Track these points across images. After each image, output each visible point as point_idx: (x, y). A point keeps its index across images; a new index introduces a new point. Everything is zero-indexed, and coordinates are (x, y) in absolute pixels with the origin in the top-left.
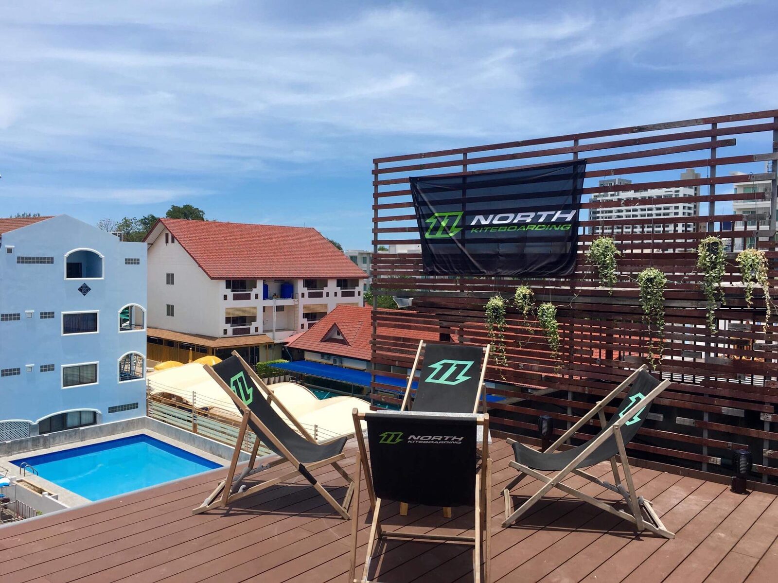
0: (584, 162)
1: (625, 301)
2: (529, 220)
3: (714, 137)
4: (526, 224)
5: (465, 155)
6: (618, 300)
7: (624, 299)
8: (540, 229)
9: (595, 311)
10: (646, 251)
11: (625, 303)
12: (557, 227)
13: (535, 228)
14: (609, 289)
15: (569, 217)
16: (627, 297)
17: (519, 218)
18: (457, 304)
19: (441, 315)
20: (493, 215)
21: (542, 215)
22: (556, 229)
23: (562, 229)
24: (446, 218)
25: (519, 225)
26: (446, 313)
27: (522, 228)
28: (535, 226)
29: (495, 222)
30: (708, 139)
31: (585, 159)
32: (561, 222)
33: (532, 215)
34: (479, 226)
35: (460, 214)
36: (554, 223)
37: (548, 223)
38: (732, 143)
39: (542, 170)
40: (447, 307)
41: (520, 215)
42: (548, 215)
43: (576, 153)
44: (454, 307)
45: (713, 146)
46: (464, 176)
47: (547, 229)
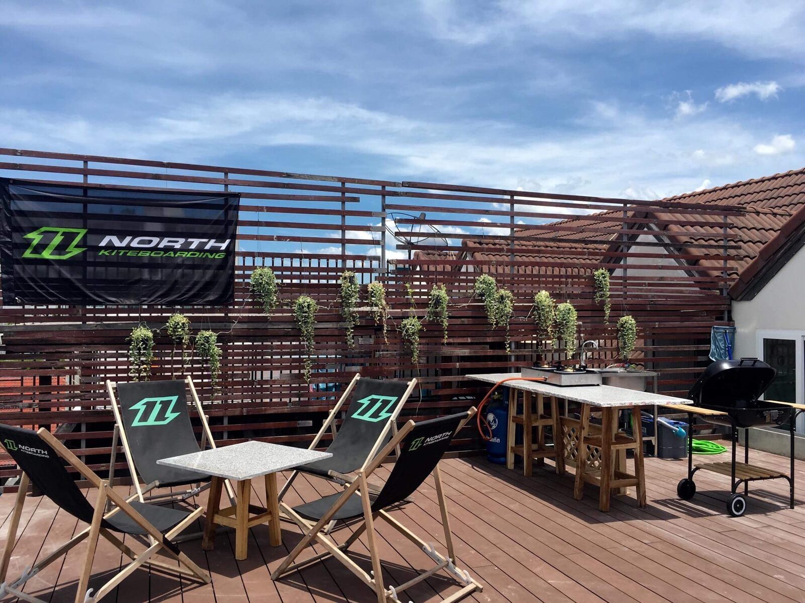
0: (238, 196)
1: (280, 325)
2: (177, 246)
3: (343, 193)
4: (175, 251)
5: (86, 162)
6: (273, 325)
7: (280, 324)
8: (192, 256)
9: (252, 336)
10: (295, 281)
11: (280, 327)
12: (211, 255)
13: (186, 255)
14: (268, 315)
15: (224, 246)
16: (283, 322)
17: (165, 243)
18: (79, 339)
19: (53, 353)
20: (131, 237)
21: (193, 242)
22: (210, 256)
23: (216, 257)
24: (59, 234)
25: (166, 249)
26: (61, 350)
27: (170, 254)
28: (187, 253)
29: (134, 244)
30: (339, 194)
31: (239, 193)
32: (214, 250)
33: (182, 241)
34: (110, 247)
35: (83, 232)
36: (207, 251)
37: (200, 249)
38: (356, 200)
39: (191, 196)
40: (63, 342)
41: (166, 239)
42: (200, 242)
43: (226, 185)
44: (75, 342)
45: (343, 200)
46: (86, 188)
47: (200, 256)
